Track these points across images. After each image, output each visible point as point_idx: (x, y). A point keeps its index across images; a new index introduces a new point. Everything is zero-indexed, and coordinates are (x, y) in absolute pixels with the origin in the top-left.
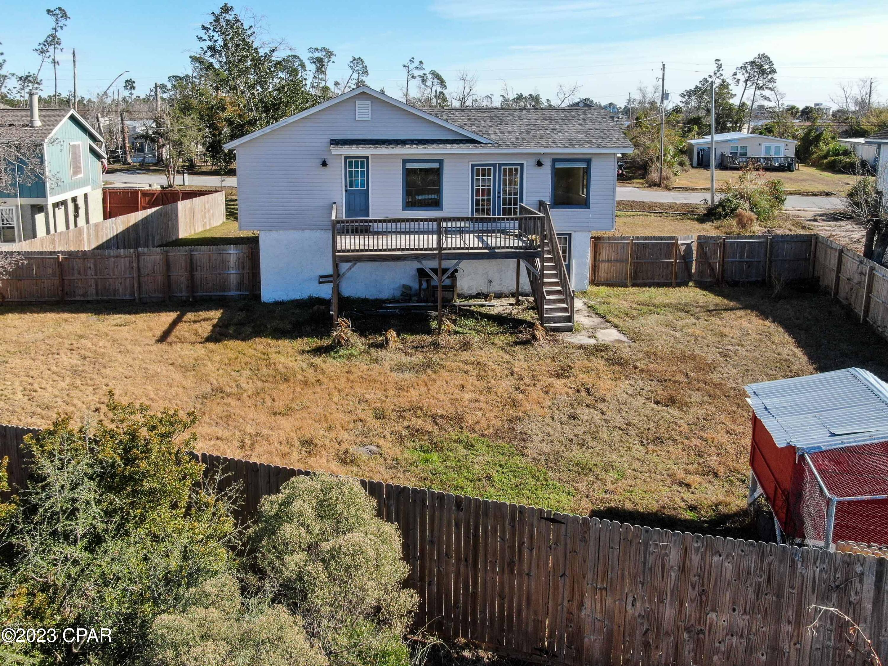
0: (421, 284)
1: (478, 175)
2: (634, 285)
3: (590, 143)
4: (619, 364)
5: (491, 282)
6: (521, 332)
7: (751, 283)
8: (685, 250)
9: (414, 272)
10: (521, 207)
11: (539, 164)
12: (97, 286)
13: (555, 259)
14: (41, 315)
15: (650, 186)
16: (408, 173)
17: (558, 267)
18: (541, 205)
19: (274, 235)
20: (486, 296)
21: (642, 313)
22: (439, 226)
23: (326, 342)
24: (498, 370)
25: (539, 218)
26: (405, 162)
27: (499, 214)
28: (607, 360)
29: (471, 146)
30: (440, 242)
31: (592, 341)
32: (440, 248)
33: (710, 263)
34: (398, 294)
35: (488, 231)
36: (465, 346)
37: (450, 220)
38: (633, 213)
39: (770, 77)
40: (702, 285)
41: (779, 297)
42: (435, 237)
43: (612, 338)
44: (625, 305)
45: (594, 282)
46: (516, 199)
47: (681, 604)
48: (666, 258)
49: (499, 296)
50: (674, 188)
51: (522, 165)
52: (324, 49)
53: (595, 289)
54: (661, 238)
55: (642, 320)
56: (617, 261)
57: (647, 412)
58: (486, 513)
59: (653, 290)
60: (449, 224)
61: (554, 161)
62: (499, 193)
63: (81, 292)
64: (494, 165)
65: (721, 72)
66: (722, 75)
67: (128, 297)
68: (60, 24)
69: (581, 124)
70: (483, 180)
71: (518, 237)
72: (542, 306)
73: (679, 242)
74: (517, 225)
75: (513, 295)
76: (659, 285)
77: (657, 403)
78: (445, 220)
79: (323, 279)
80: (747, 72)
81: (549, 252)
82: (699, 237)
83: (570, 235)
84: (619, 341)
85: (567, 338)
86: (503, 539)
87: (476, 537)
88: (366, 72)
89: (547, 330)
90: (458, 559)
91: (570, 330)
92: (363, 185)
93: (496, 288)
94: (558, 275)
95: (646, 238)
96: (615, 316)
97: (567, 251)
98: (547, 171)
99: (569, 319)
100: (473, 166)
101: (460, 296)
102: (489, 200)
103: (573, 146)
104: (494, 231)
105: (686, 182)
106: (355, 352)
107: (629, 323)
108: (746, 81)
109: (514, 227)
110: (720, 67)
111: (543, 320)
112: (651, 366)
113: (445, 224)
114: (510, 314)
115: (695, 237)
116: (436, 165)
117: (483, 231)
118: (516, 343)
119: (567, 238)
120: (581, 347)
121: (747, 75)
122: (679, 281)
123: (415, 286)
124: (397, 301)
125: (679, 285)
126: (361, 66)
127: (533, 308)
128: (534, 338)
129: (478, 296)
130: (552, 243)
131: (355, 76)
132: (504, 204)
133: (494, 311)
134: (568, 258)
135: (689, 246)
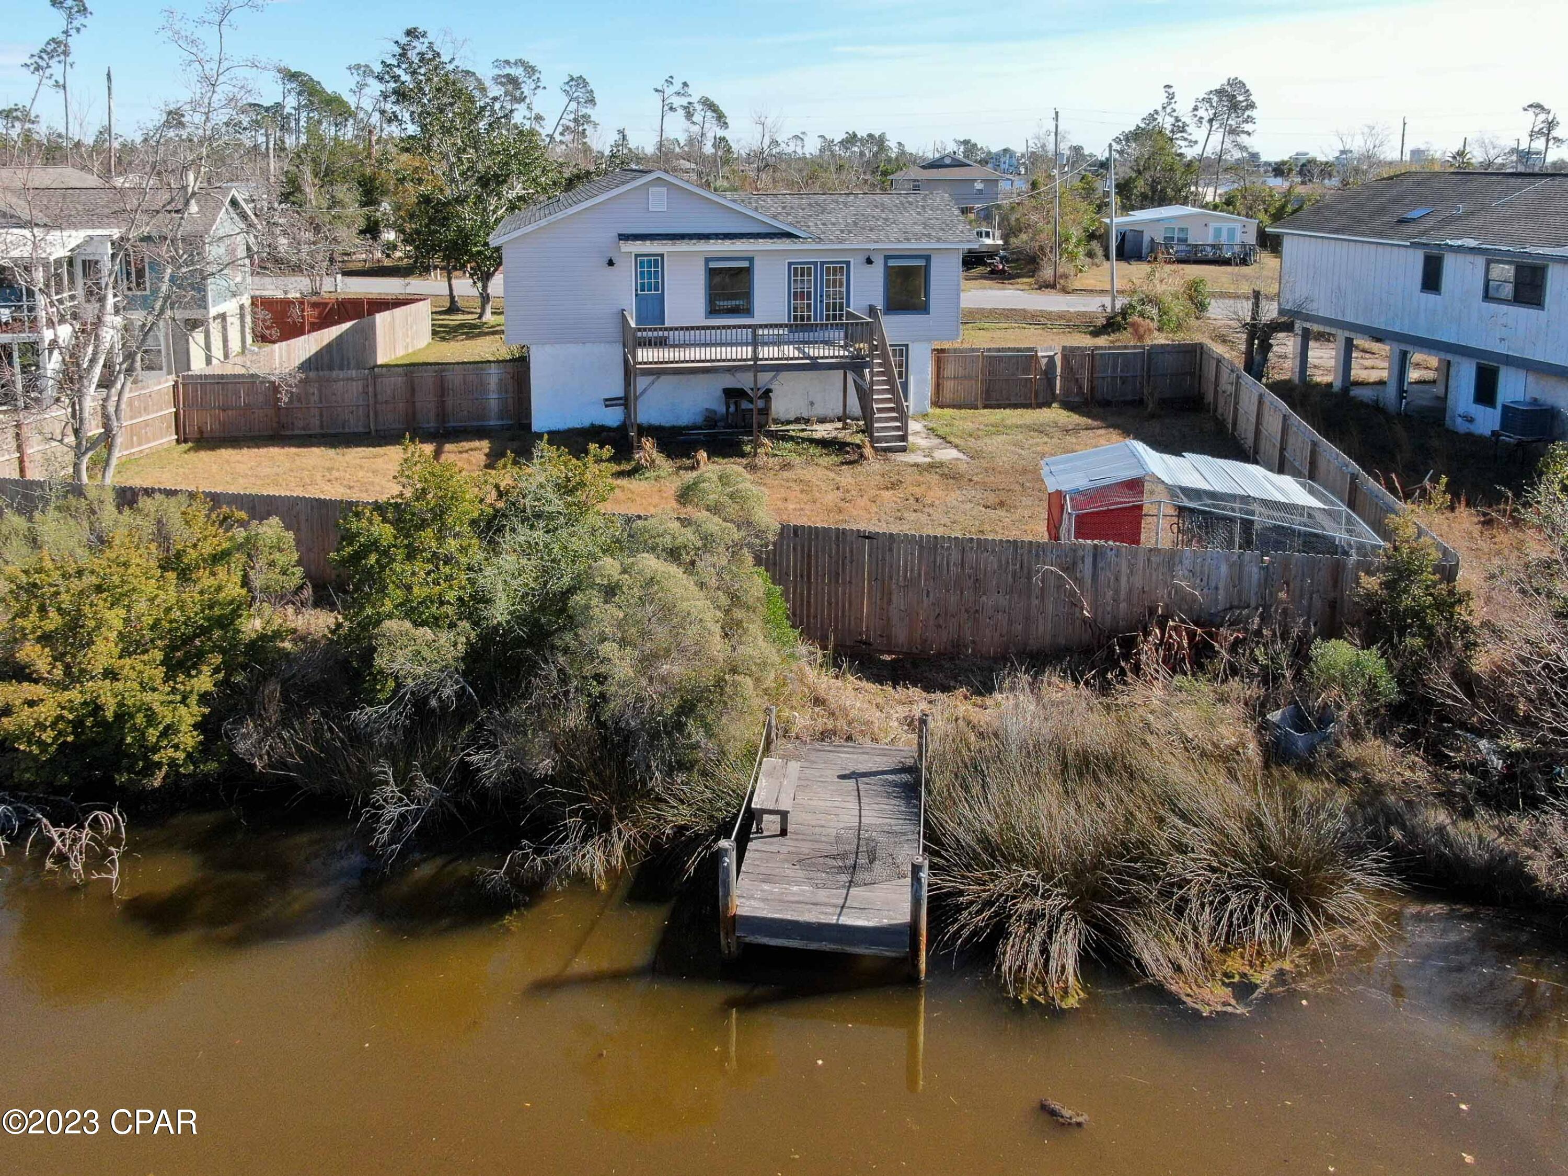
0: (728, 407)
1: (796, 275)
2: (985, 407)
3: (929, 236)
4: (954, 478)
5: (812, 404)
6: (848, 453)
7: (1126, 403)
8: (1047, 364)
9: (719, 393)
10: (848, 312)
11: (869, 261)
12: (321, 415)
13: (888, 372)
14: (265, 450)
15: (1040, 288)
16: (712, 273)
17: (890, 381)
18: (872, 311)
19: (548, 349)
20: (807, 421)
21: (989, 434)
22: (755, 335)
23: (625, 467)
24: (823, 486)
25: (867, 323)
26: (707, 260)
27: (821, 319)
28: (942, 475)
29: (788, 241)
30: (755, 352)
31: (928, 460)
32: (755, 358)
33: (1077, 380)
34: (699, 420)
35: (808, 343)
36: (786, 466)
37: (766, 326)
38: (1006, 325)
39: (1247, 113)
40: (1068, 406)
41: (1152, 416)
42: (750, 348)
43: (949, 457)
44: (969, 426)
45: (937, 403)
46: (841, 304)
47: (962, 593)
48: (1024, 374)
49: (822, 421)
50: (1075, 291)
51: (848, 263)
52: (520, 62)
53: (938, 411)
54: (1019, 350)
55: (987, 440)
56: (965, 377)
57: (974, 513)
58: (817, 537)
59: (1008, 411)
60: (766, 332)
61: (887, 258)
62: (821, 296)
63: (301, 424)
64: (815, 263)
65: (1173, 105)
66: (1174, 111)
67: (361, 429)
68: (76, 23)
69: (919, 213)
70: (802, 281)
71: (845, 347)
72: (872, 425)
73: (1039, 354)
74: (842, 334)
75: (839, 420)
76: (1015, 406)
77: (987, 507)
78: (761, 326)
79: (609, 402)
80: (1211, 106)
81: (880, 365)
82: (1064, 348)
83: (907, 346)
84: (958, 459)
85: (900, 457)
86: (830, 556)
87: (809, 556)
88: (591, 101)
89: (876, 450)
90: (795, 577)
91: (904, 450)
92: (656, 289)
93: (819, 411)
94: (892, 391)
95: (999, 350)
96: (956, 436)
97: (904, 367)
98: (878, 270)
99: (904, 438)
100: (790, 264)
101: (776, 421)
102: (809, 305)
103: (908, 240)
104: (816, 342)
105: (1092, 282)
106: (662, 474)
107: (972, 442)
108: (1211, 121)
109: (838, 336)
110: (1171, 97)
111: (873, 440)
112: (986, 479)
113: (760, 332)
114: (836, 438)
115: (1059, 350)
116: (745, 264)
117: (805, 342)
118: (842, 463)
119: (903, 351)
120: (917, 465)
121: (1212, 112)
122: (1040, 401)
123: (722, 409)
124: (700, 428)
125: (1040, 406)
126: (583, 90)
127: (863, 432)
128: (862, 456)
129: (797, 420)
130: (884, 355)
131: (573, 105)
132: (828, 310)
133: (817, 436)
134: (904, 374)
135: (1051, 359)
